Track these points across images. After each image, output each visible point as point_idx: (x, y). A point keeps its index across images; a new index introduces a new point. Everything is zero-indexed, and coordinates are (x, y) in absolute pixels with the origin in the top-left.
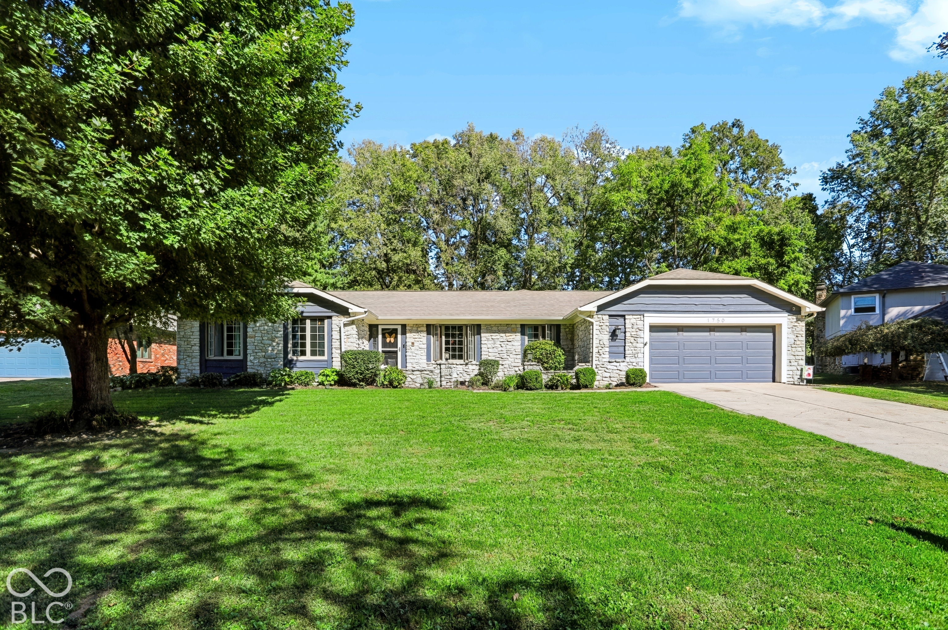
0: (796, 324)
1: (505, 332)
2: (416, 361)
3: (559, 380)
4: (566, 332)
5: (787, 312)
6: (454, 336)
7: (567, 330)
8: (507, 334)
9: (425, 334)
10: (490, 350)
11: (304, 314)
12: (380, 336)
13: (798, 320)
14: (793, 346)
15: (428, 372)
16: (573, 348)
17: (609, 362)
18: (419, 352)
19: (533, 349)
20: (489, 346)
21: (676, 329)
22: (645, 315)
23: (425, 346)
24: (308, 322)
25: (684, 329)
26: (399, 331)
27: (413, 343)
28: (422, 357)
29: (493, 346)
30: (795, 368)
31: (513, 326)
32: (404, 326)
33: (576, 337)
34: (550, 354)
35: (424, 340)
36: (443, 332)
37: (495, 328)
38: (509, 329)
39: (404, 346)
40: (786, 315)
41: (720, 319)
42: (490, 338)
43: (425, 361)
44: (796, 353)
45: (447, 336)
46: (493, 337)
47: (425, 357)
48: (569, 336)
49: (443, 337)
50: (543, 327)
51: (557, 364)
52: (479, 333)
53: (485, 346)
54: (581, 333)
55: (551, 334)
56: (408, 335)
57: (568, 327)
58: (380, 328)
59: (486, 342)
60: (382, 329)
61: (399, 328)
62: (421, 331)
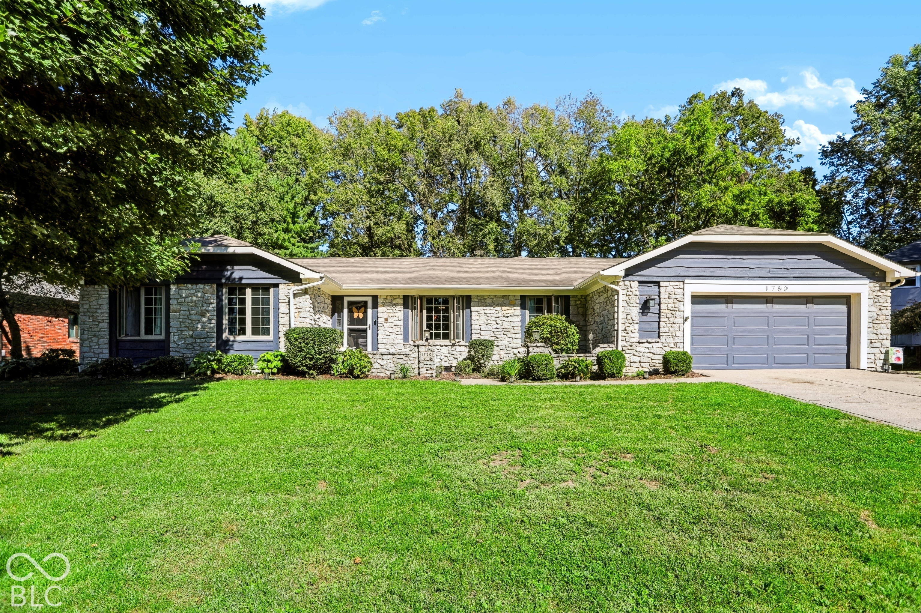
0: (880, 294)
1: (501, 305)
2: (390, 341)
3: (575, 367)
4: (576, 305)
5: (869, 277)
6: (437, 311)
7: (579, 302)
8: (504, 308)
9: (401, 308)
10: (483, 328)
11: (244, 282)
12: (346, 311)
13: (882, 288)
14: (875, 322)
15: (402, 356)
16: (586, 326)
17: (639, 343)
18: (394, 330)
19: (539, 326)
20: (482, 322)
21: (724, 300)
22: (686, 281)
23: (401, 323)
24: (249, 291)
25: (734, 300)
26: (370, 304)
27: (386, 319)
28: (398, 337)
29: (486, 322)
30: (877, 351)
31: (511, 298)
32: (375, 298)
33: (590, 311)
34: (561, 332)
35: (400, 315)
36: (425, 305)
37: (488, 301)
38: (506, 301)
39: (375, 323)
40: (867, 281)
41: (782, 287)
42: (483, 312)
43: (402, 341)
44: (879, 331)
45: (429, 310)
46: (486, 312)
47: (401, 337)
48: (581, 310)
49: (424, 312)
50: (549, 299)
51: (570, 346)
52: (469, 307)
53: (476, 322)
54: (598, 306)
55: (558, 307)
56: (380, 309)
57: (579, 299)
58: (346, 300)
59: (477, 318)
60: (349, 302)
61: (369, 301)
62: (396, 305)
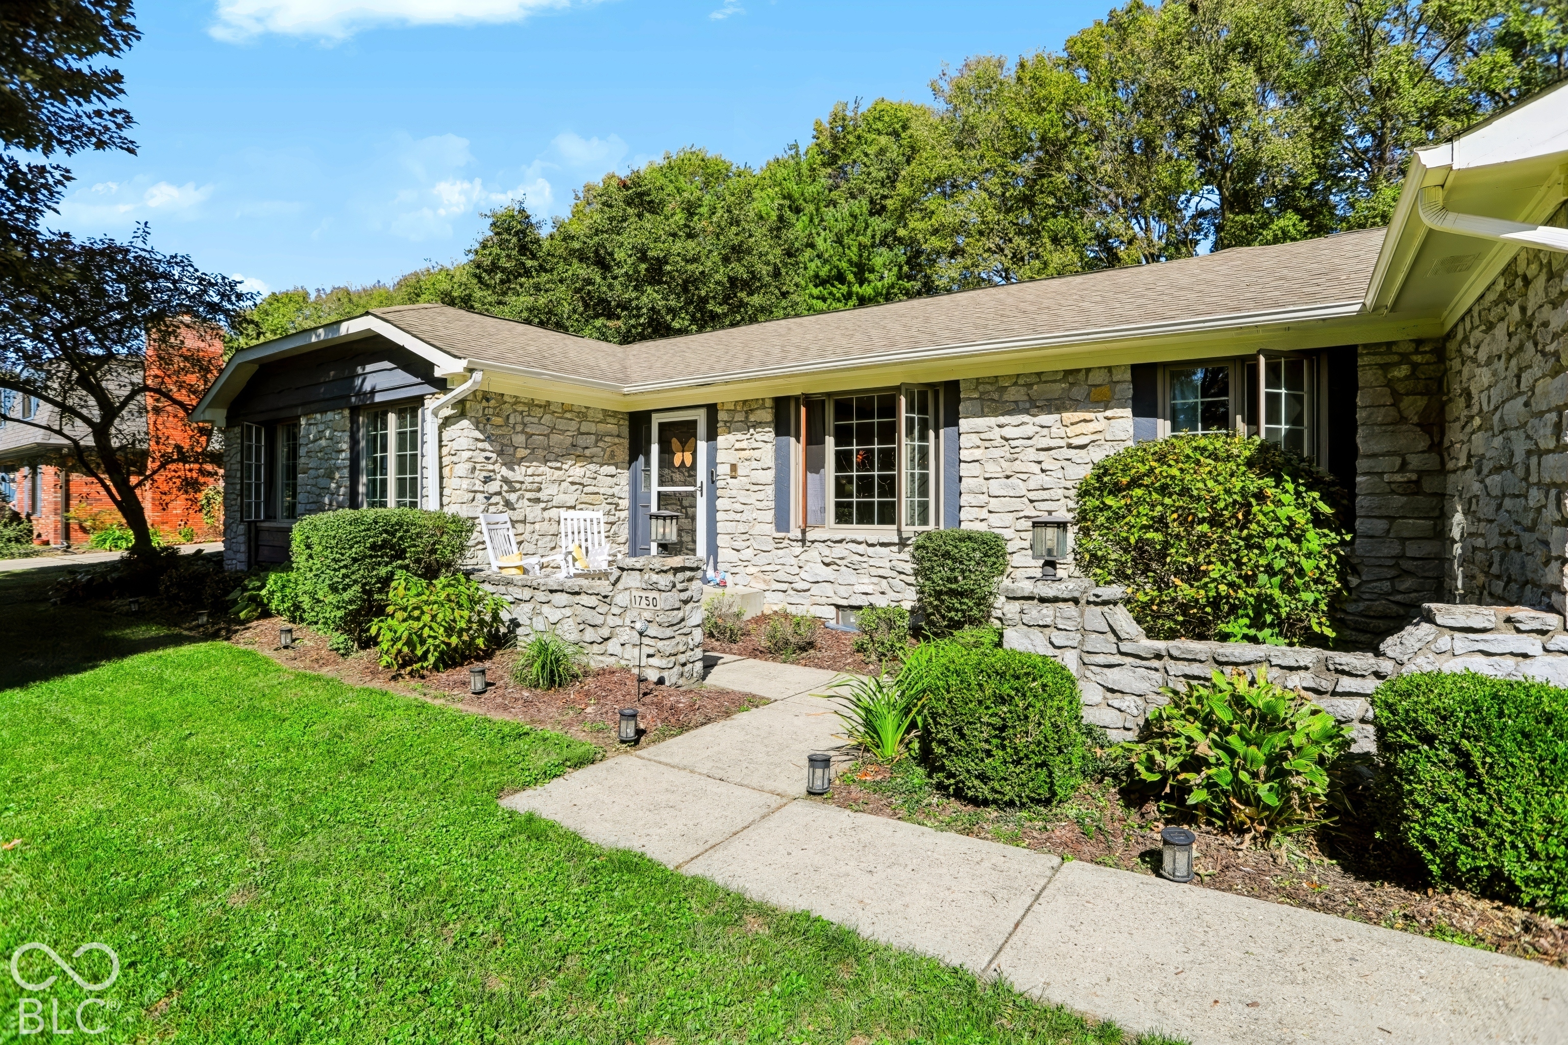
1: (1055, 406)
2: (742, 528)
4: (1390, 384)
6: (865, 436)
7: (1402, 371)
8: (1068, 416)
9: (769, 434)
10: (995, 487)
12: (655, 448)
16: (1443, 471)
18: (752, 498)
19: (1116, 490)
20: (992, 469)
23: (770, 476)
26: (702, 429)
27: (734, 467)
28: (761, 516)
29: (1009, 468)
31: (1095, 378)
32: (712, 409)
33: (1458, 408)
34: (1215, 521)
35: (767, 455)
36: (831, 422)
37: (1013, 394)
38: (1078, 392)
39: (712, 478)
42: (996, 433)
43: (770, 529)
45: (842, 436)
46: (1008, 432)
47: (770, 516)
48: (1413, 406)
49: (830, 441)
51: (1269, 586)
52: (953, 420)
53: (975, 469)
54: (1484, 376)
55: (1295, 400)
56: (721, 440)
57: (1404, 358)
58: (656, 420)
59: (977, 454)
60: (661, 425)
61: (701, 417)
62: (756, 425)
